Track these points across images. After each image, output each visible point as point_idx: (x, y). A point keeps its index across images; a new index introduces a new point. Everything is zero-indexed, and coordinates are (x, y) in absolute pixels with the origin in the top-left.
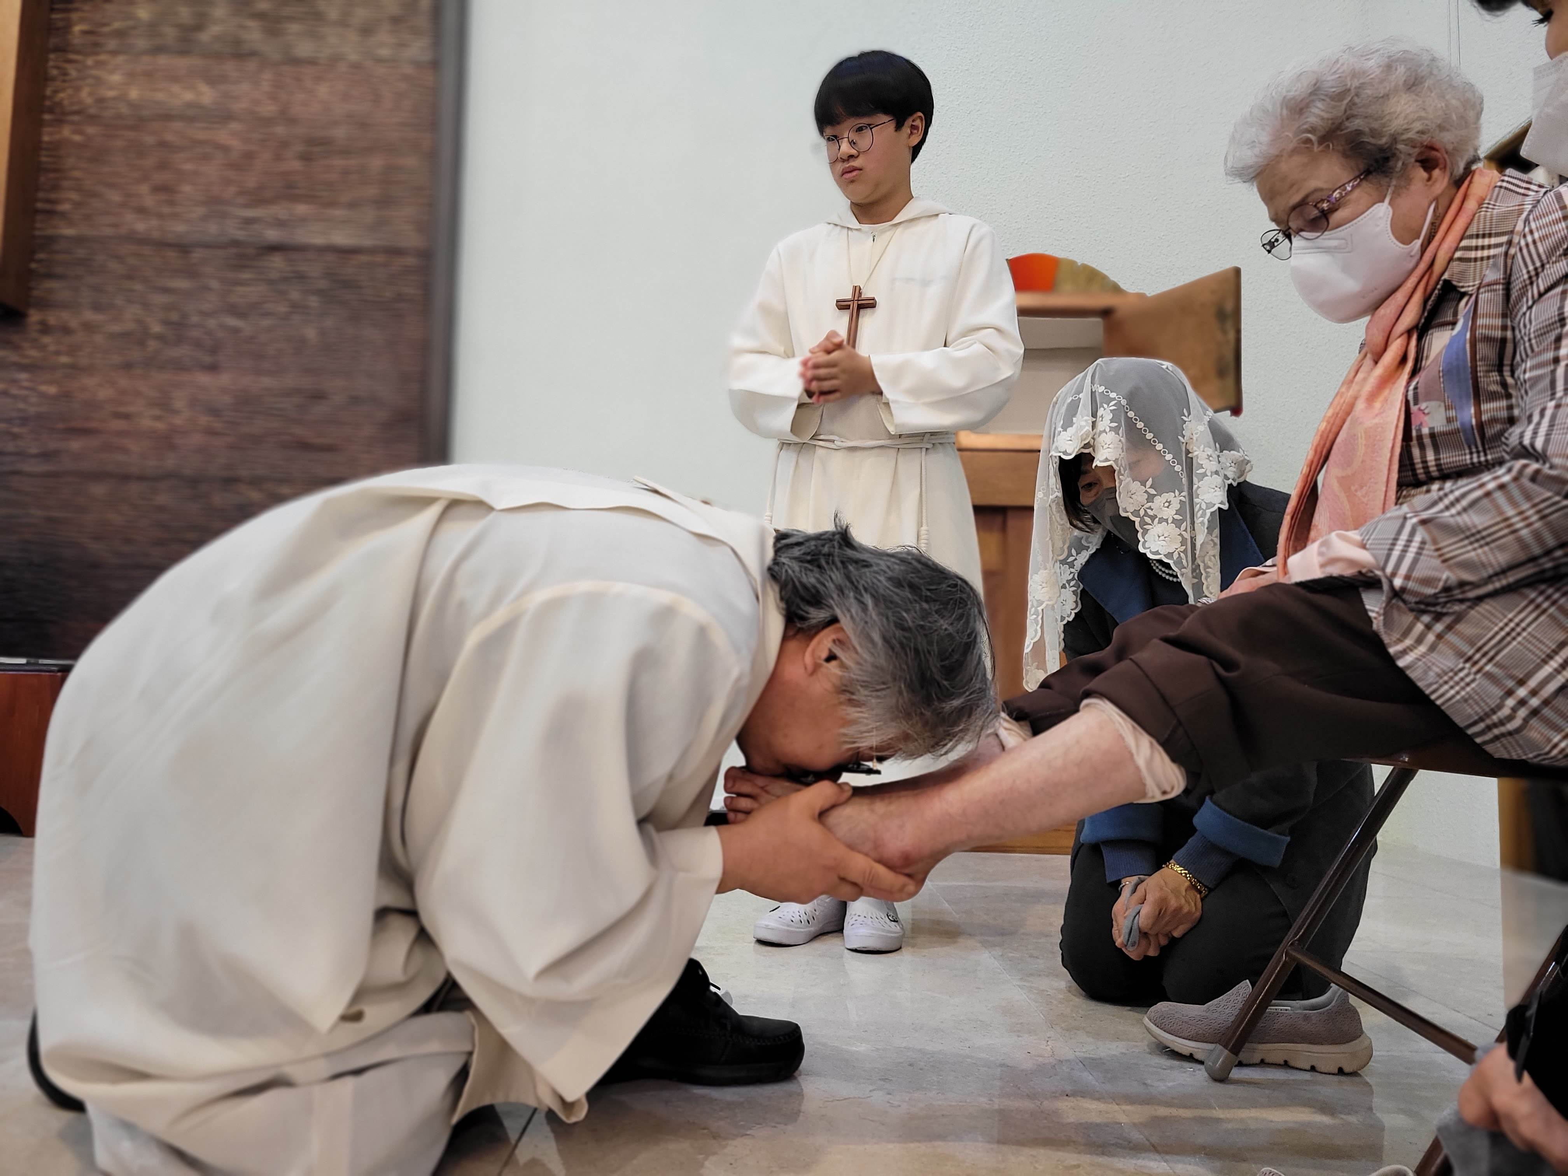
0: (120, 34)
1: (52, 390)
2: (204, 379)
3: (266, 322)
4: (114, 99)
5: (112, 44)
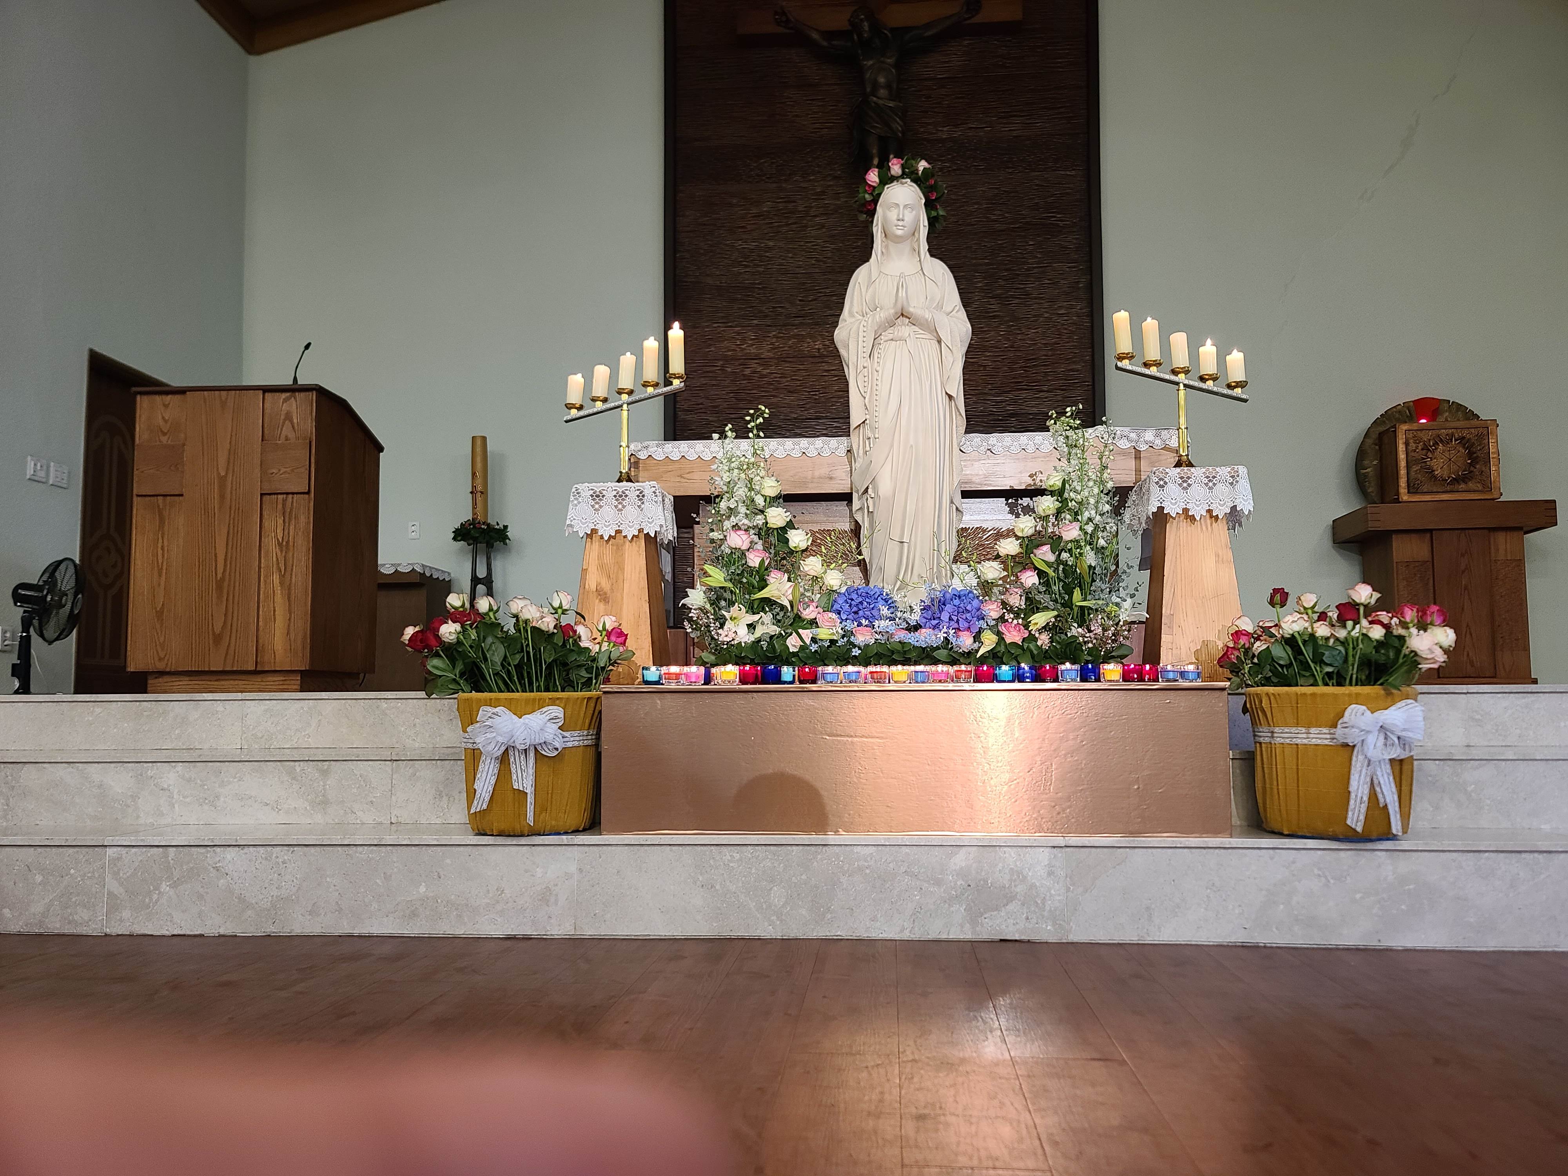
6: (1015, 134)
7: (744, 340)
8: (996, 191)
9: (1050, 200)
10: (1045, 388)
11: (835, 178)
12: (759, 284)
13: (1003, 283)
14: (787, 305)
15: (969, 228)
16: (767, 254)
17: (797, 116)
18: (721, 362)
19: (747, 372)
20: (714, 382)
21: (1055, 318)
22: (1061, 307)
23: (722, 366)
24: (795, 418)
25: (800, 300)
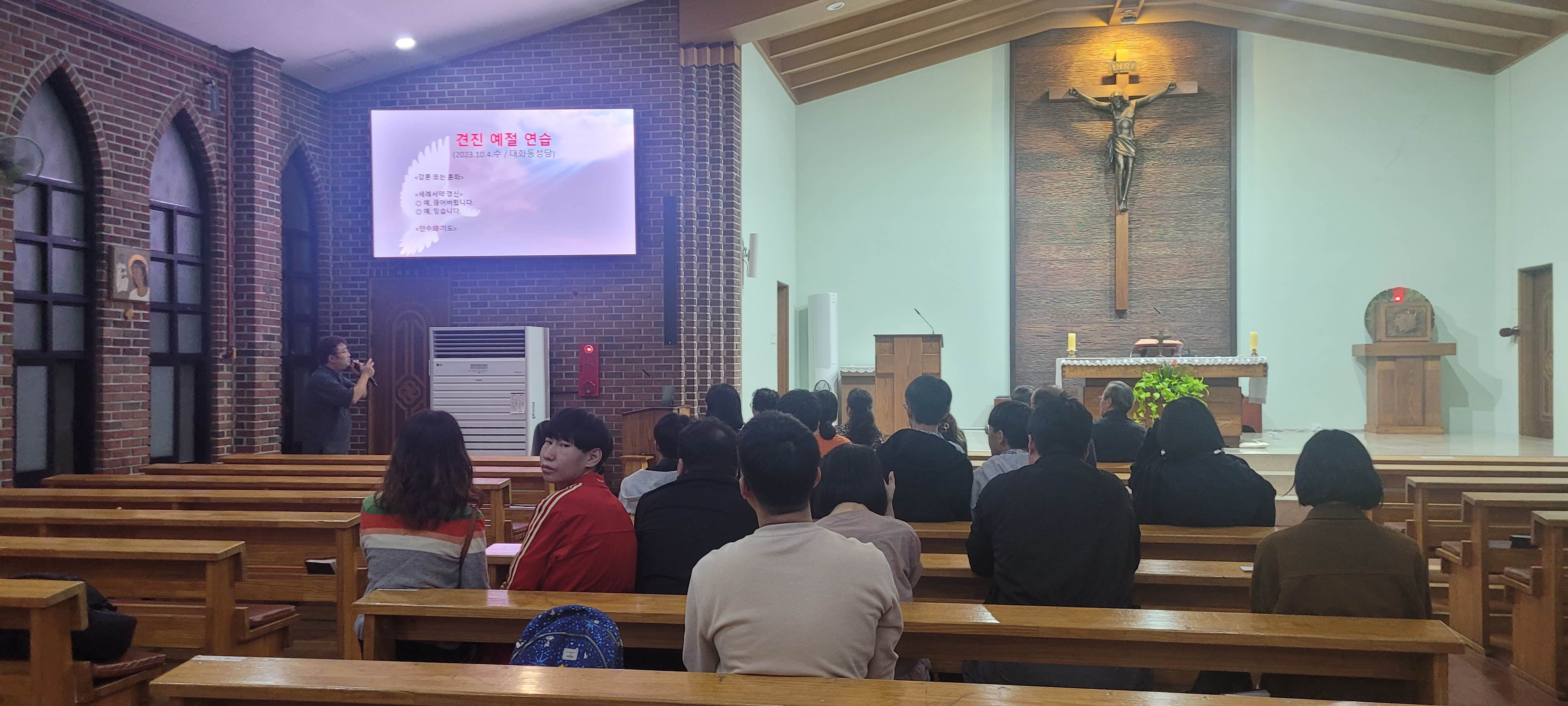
0: (1145, 237)
1: (1134, 328)
2: (1172, 324)
3: (1187, 309)
6: (1193, 146)
7: (1050, 250)
8: (1182, 176)
9: (1210, 180)
10: (1206, 277)
12: (1058, 222)
13: (1184, 223)
14: (1073, 233)
15: (1167, 195)
16: (1062, 207)
19: (1052, 267)
20: (1035, 272)
21: (1212, 241)
22: (1215, 236)
23: (1039, 264)
24: (1077, 291)
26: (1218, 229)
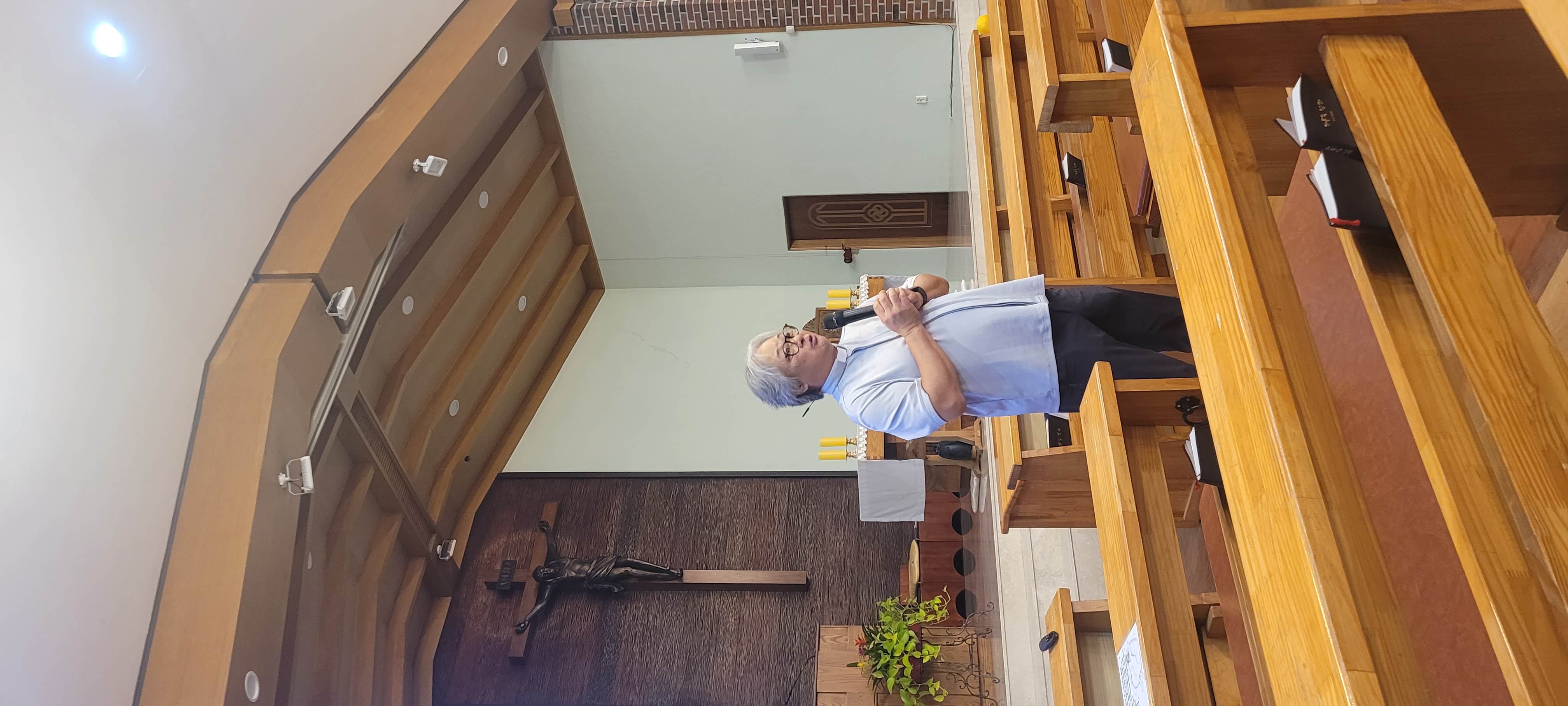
3: (810, 518)
4: (739, 559)
5: (722, 561)
6: (619, 513)
7: (723, 665)
8: (652, 523)
9: (662, 497)
10: (773, 501)
11: (626, 609)
12: (687, 655)
13: (708, 520)
14: (703, 638)
15: (672, 537)
16: (668, 649)
17: (580, 630)
18: (736, 679)
19: (744, 663)
20: (749, 684)
21: (733, 495)
22: (727, 493)
23: (738, 679)
24: (779, 634)
25: (702, 629)
26: (720, 489)
